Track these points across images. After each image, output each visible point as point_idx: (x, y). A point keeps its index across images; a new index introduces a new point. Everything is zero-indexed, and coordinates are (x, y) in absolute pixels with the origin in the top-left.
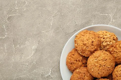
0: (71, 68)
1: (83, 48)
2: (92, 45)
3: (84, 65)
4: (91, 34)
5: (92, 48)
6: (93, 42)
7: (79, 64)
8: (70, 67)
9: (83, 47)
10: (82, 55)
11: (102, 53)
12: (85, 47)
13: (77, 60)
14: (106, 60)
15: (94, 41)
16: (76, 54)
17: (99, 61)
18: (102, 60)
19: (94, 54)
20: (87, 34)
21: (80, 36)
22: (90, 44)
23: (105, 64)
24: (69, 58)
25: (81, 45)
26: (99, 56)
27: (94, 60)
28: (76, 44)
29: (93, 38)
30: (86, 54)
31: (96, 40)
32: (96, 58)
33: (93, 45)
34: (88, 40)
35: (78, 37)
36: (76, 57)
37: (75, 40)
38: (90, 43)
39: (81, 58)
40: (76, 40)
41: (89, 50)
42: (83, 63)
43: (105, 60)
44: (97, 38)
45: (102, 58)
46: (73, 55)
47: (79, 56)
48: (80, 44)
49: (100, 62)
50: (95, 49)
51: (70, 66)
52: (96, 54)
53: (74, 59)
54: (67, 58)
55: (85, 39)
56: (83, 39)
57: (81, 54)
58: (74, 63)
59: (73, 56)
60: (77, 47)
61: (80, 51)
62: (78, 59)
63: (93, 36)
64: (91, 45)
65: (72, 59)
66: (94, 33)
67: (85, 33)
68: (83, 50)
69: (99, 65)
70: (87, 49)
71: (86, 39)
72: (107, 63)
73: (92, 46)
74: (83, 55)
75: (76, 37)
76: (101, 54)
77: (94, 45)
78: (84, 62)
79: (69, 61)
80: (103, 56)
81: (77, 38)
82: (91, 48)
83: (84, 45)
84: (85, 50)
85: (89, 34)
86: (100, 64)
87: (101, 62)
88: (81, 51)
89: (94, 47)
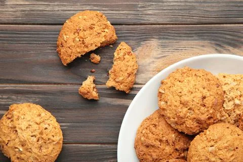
0: (145, 156)
1: (180, 112)
2: (201, 105)
3: (178, 154)
4: (198, 77)
5: (203, 114)
6: (204, 98)
7: (165, 151)
8: (143, 155)
9: (180, 110)
10: (177, 130)
11: (227, 132)
12: (185, 110)
13: (161, 139)
14: (237, 148)
15: (208, 94)
16: (162, 126)
17: (219, 150)
18: (226, 148)
19: (207, 132)
20: (190, 78)
21: (173, 81)
22: (198, 102)
23: (233, 158)
24: (144, 132)
25: (176, 104)
26: (220, 139)
27: (206, 148)
28: (163, 103)
29: (204, 89)
30: (186, 127)
31: (211, 94)
32: (212, 143)
33: (205, 106)
34: (192, 93)
35: (167, 83)
36: (161, 133)
37: (160, 93)
38: (197, 100)
39: (173, 135)
40: (163, 92)
41: (195, 118)
42: (176, 149)
43: (234, 150)
44: (215, 87)
45: (226, 145)
46: (155, 126)
47: (168, 132)
48: (173, 101)
49: (221, 152)
50: (209, 116)
51: (142, 153)
52: (212, 132)
53: (156, 137)
54: (139, 132)
55: (185, 90)
56: (180, 90)
57: (173, 125)
58: (153, 146)
59: (154, 129)
60: (164, 109)
61: (172, 119)
62: (164, 139)
63: (205, 84)
64: (199, 105)
65: (150, 135)
66: (207, 75)
67: (185, 75)
68: (179, 117)
69: (218, 160)
70: (188, 114)
71: (187, 89)
72: (238, 155)
73: (203, 108)
74: (180, 128)
75: (162, 83)
76: (226, 134)
77: (207, 105)
78: (177, 147)
79: (142, 138)
80: (229, 137)
81: (164, 87)
82: (199, 113)
83: (181, 105)
84: (185, 117)
85: (194, 78)
86: (221, 159)
87: (223, 154)
88: (174, 118)
89: (208, 111)
